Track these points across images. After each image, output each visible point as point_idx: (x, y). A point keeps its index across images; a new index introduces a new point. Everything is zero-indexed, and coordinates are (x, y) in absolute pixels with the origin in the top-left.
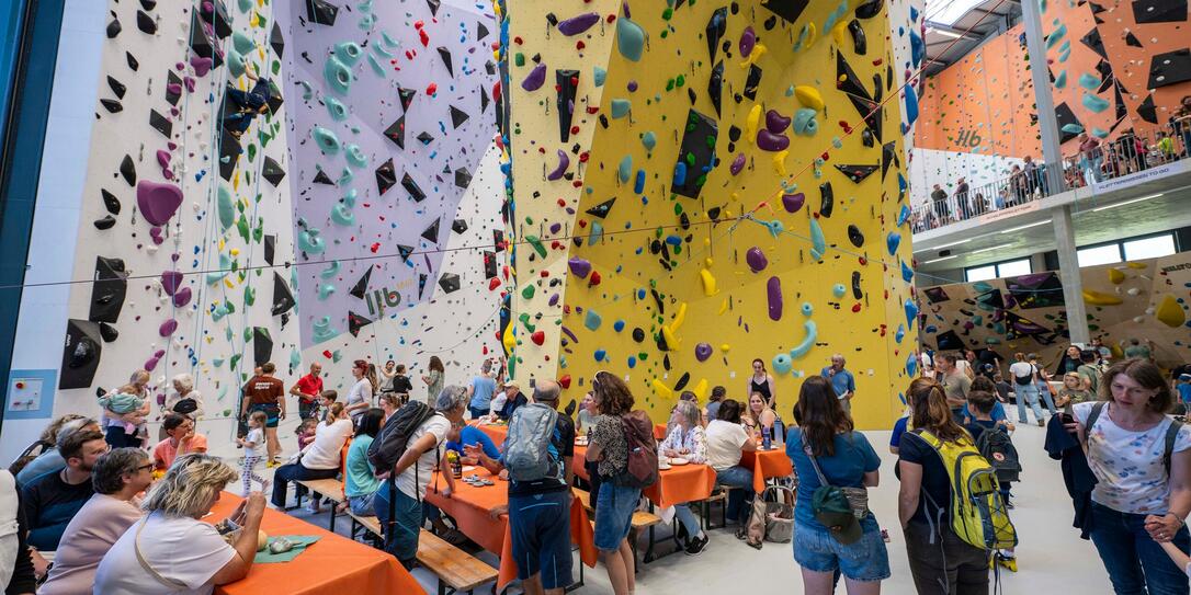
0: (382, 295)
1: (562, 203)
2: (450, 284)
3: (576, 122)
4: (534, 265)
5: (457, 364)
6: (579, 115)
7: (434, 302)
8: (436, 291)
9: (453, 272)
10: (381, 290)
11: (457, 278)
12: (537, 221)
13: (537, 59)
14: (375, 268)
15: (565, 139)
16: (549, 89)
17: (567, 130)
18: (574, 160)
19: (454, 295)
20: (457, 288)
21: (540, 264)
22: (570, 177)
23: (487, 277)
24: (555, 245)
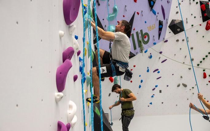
0: (140, 35)
2: (177, 28)
5: (185, 86)
7: (166, 41)
8: (168, 33)
9: (178, 18)
10: (139, 32)
11: (181, 23)
14: (136, 14)
19: (181, 35)
20: (182, 30)
23: (204, 21)
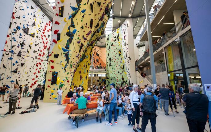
1: (76, 61)
3: (81, 51)
4: (70, 69)
6: (82, 50)
12: (73, 62)
13: (80, 40)
15: (79, 52)
16: (80, 44)
17: (80, 51)
18: (79, 55)
21: (71, 69)
22: (78, 57)
24: (73, 67)
